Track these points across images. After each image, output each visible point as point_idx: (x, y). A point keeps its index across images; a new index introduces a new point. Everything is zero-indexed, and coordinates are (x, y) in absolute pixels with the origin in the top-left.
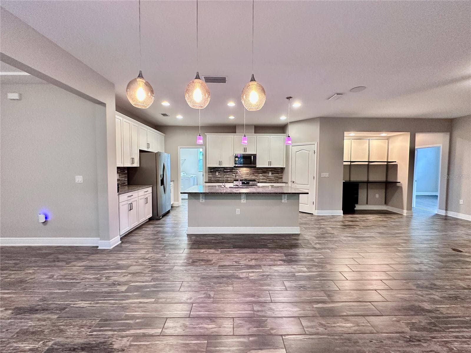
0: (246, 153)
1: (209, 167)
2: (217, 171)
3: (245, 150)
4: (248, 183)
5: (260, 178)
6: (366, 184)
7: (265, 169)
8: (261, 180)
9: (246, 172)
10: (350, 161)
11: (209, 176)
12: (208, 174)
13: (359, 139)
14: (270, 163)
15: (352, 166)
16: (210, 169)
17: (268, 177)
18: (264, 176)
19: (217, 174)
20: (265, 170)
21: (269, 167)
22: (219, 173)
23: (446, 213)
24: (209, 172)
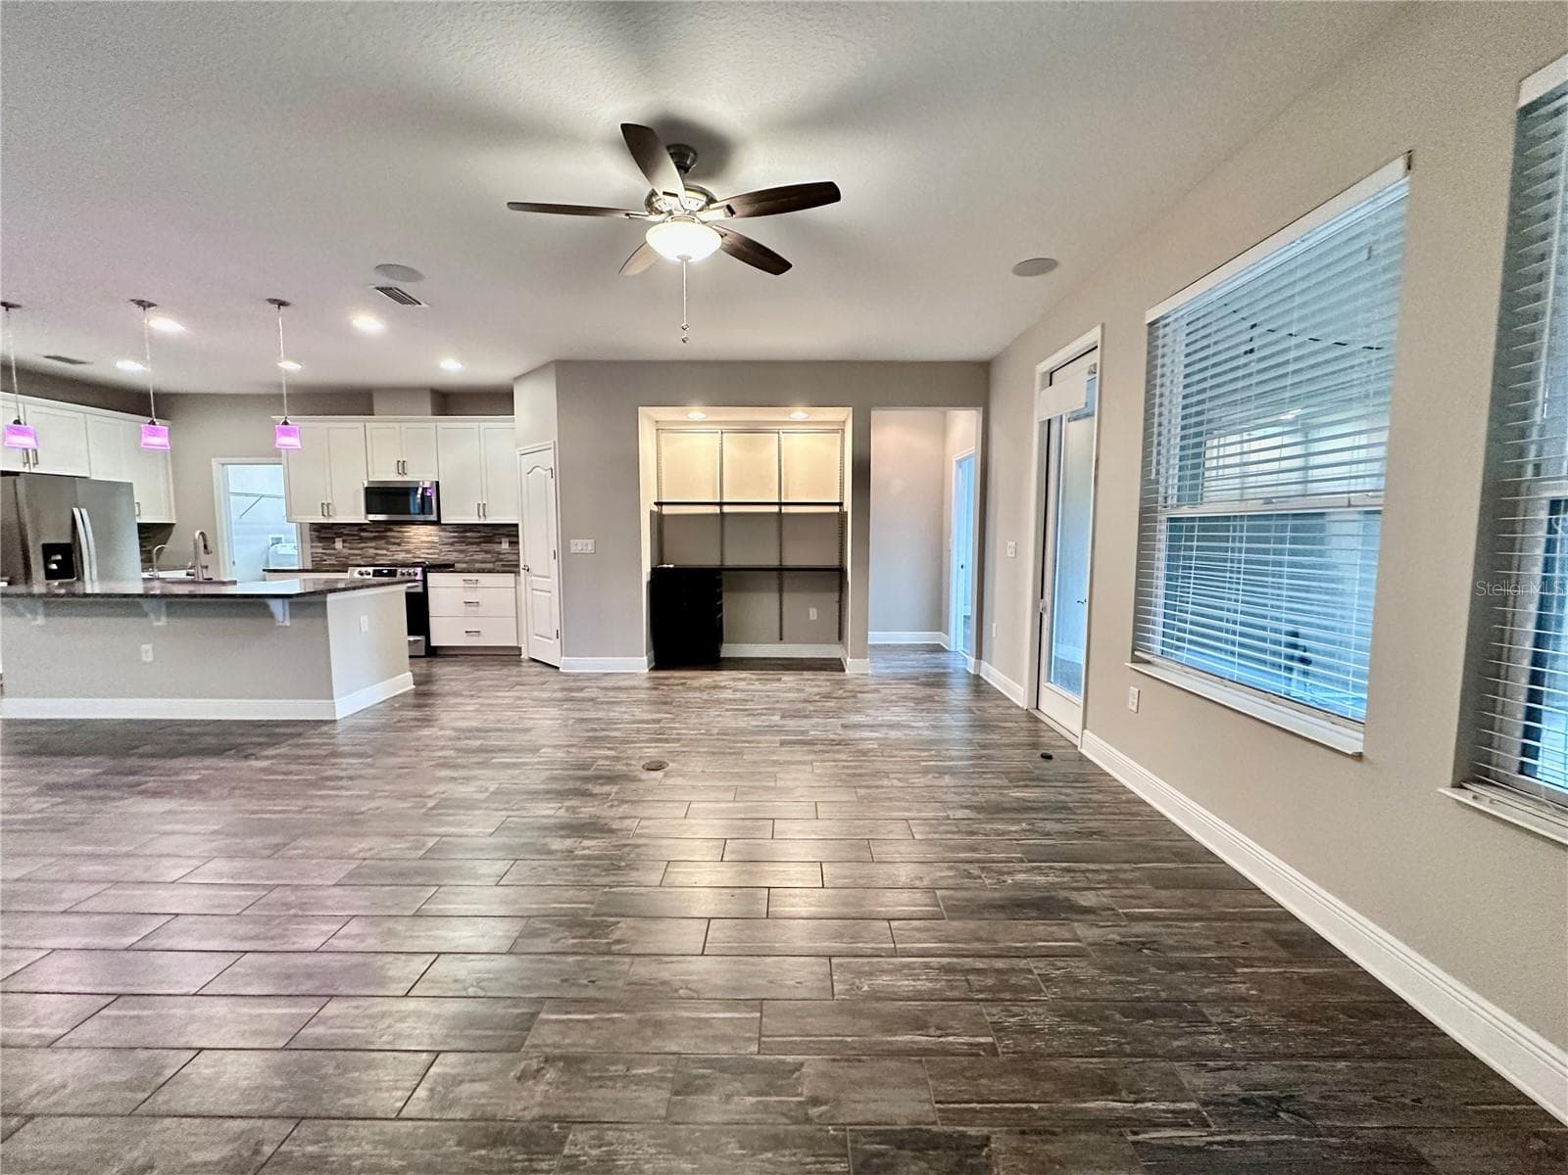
0: (406, 479)
1: (312, 524)
2: (340, 535)
3: (402, 467)
4: (392, 574)
5: (475, 557)
6: (775, 573)
7: (488, 529)
8: (478, 566)
9: (429, 539)
10: (718, 501)
11: (314, 550)
12: (312, 547)
13: (753, 429)
14: (482, 509)
15: (727, 519)
16: (315, 530)
17: (499, 553)
18: (487, 552)
19: (339, 545)
20: (489, 532)
21: (481, 522)
22: (344, 541)
23: (978, 666)
24: (312, 541)
